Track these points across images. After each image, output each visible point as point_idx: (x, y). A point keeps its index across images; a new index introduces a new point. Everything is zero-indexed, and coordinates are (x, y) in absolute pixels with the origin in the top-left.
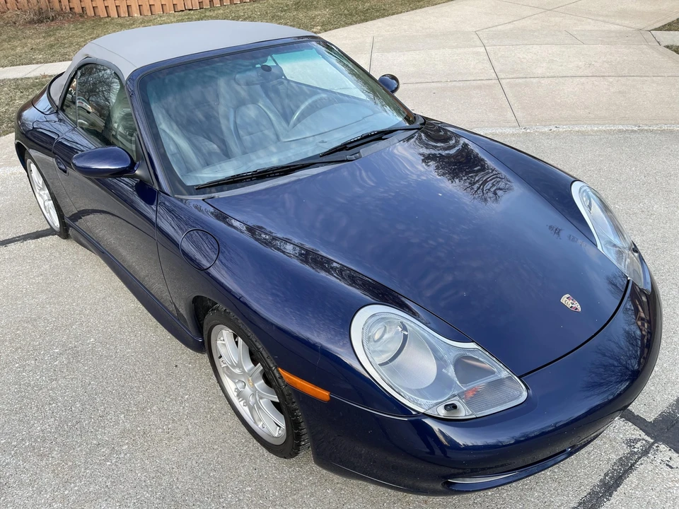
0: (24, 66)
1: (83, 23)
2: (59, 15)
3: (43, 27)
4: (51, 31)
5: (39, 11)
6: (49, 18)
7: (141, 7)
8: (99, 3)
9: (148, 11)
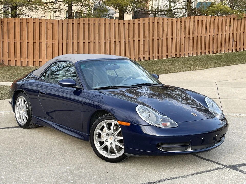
1: (2, 67)
7: (34, 62)
8: (12, 59)
9: (38, 64)
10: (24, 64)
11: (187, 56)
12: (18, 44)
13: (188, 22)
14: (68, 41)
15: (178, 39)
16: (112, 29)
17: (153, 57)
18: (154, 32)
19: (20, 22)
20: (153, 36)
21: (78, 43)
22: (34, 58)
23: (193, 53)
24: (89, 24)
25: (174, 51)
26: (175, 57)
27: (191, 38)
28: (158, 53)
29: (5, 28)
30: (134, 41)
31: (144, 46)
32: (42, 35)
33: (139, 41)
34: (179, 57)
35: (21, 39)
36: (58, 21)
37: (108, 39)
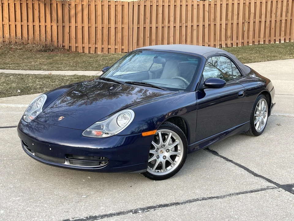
0: (36, 71)
1: (69, 54)
2: (56, 49)
3: (46, 54)
4: (51, 56)
5: (46, 46)
6: (50, 50)
7: (103, 49)
8: (80, 45)
9: (107, 51)
10: (92, 51)
11: (277, 42)
12: (86, 29)
13: (280, 2)
14: (139, 26)
15: (268, 23)
16: (190, 11)
17: (237, 43)
18: (238, 14)
19: (89, 5)
20: (238, 19)
21: (151, 28)
22: (102, 45)
23: (285, 39)
24: (163, 6)
25: (262, 36)
26: (263, 43)
27: (284, 21)
28: (243, 38)
29: (73, 12)
30: (215, 25)
31: (226, 30)
32: (111, 19)
33: (221, 24)
34: (268, 43)
35: (89, 23)
36: (129, 3)
37: (185, 23)
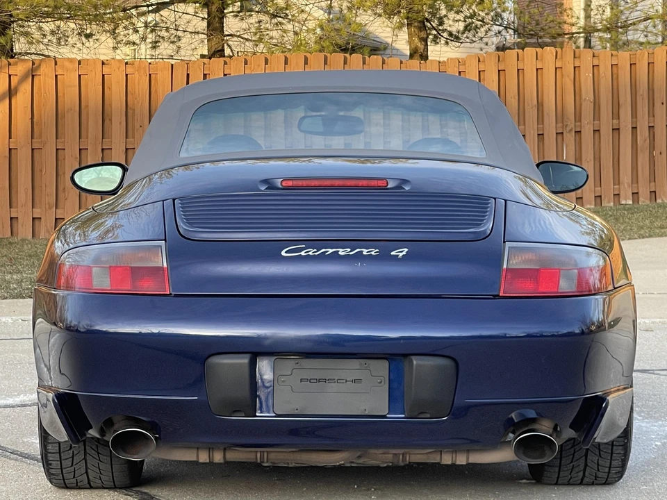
8: (1, 211)
10: (46, 231)
12: (23, 156)
15: (643, 133)
18: (541, 104)
20: (541, 120)
22: (80, 208)
25: (626, 177)
26: (631, 202)
32: (111, 120)
34: (648, 203)
35: (32, 138)
36: (172, 65)
